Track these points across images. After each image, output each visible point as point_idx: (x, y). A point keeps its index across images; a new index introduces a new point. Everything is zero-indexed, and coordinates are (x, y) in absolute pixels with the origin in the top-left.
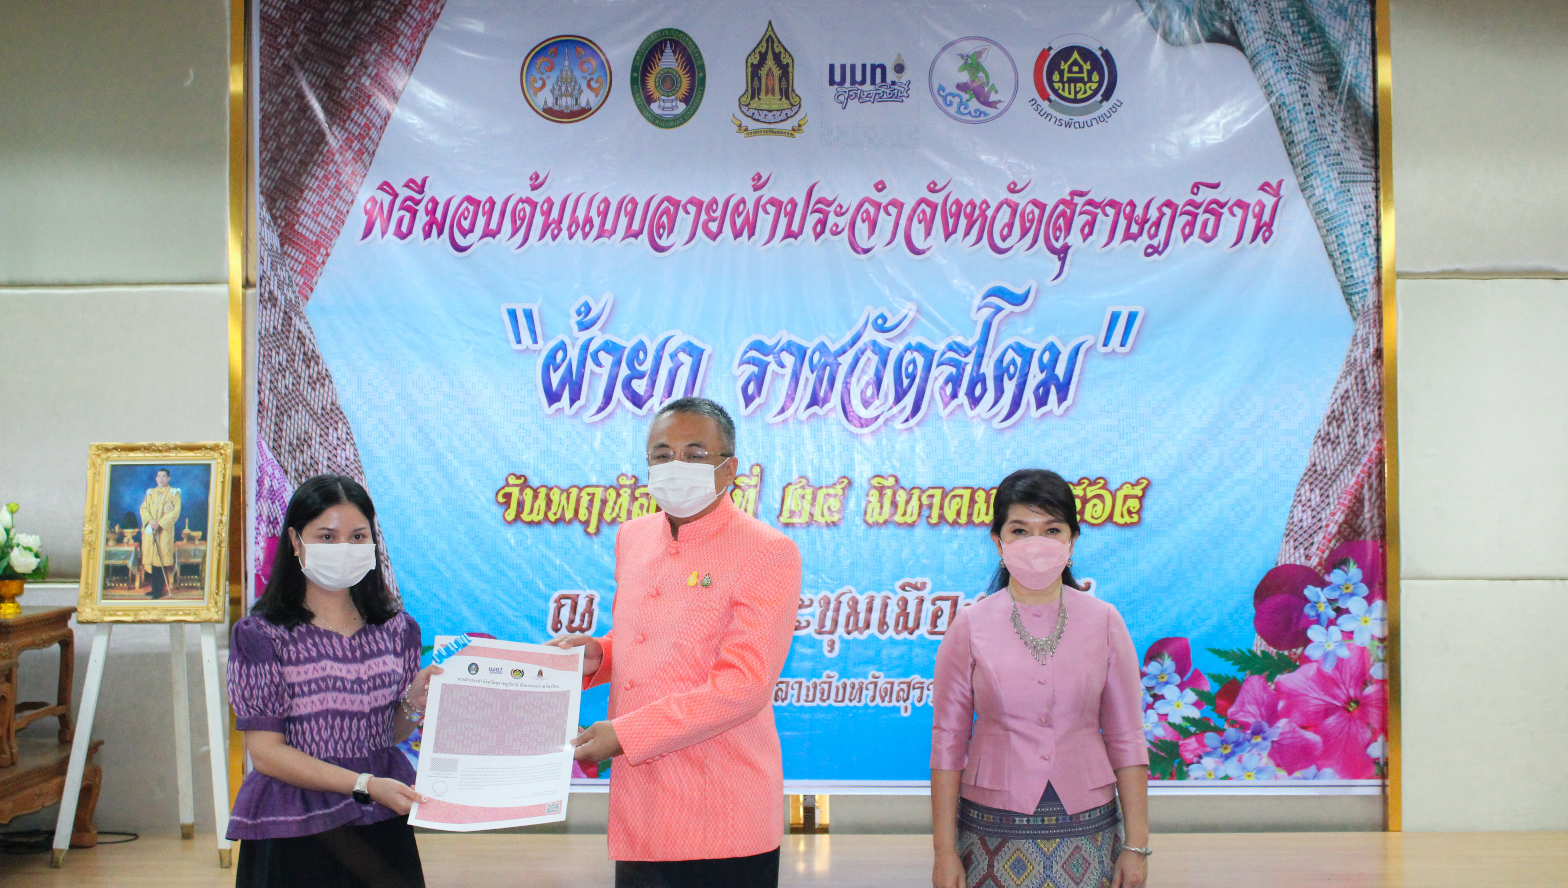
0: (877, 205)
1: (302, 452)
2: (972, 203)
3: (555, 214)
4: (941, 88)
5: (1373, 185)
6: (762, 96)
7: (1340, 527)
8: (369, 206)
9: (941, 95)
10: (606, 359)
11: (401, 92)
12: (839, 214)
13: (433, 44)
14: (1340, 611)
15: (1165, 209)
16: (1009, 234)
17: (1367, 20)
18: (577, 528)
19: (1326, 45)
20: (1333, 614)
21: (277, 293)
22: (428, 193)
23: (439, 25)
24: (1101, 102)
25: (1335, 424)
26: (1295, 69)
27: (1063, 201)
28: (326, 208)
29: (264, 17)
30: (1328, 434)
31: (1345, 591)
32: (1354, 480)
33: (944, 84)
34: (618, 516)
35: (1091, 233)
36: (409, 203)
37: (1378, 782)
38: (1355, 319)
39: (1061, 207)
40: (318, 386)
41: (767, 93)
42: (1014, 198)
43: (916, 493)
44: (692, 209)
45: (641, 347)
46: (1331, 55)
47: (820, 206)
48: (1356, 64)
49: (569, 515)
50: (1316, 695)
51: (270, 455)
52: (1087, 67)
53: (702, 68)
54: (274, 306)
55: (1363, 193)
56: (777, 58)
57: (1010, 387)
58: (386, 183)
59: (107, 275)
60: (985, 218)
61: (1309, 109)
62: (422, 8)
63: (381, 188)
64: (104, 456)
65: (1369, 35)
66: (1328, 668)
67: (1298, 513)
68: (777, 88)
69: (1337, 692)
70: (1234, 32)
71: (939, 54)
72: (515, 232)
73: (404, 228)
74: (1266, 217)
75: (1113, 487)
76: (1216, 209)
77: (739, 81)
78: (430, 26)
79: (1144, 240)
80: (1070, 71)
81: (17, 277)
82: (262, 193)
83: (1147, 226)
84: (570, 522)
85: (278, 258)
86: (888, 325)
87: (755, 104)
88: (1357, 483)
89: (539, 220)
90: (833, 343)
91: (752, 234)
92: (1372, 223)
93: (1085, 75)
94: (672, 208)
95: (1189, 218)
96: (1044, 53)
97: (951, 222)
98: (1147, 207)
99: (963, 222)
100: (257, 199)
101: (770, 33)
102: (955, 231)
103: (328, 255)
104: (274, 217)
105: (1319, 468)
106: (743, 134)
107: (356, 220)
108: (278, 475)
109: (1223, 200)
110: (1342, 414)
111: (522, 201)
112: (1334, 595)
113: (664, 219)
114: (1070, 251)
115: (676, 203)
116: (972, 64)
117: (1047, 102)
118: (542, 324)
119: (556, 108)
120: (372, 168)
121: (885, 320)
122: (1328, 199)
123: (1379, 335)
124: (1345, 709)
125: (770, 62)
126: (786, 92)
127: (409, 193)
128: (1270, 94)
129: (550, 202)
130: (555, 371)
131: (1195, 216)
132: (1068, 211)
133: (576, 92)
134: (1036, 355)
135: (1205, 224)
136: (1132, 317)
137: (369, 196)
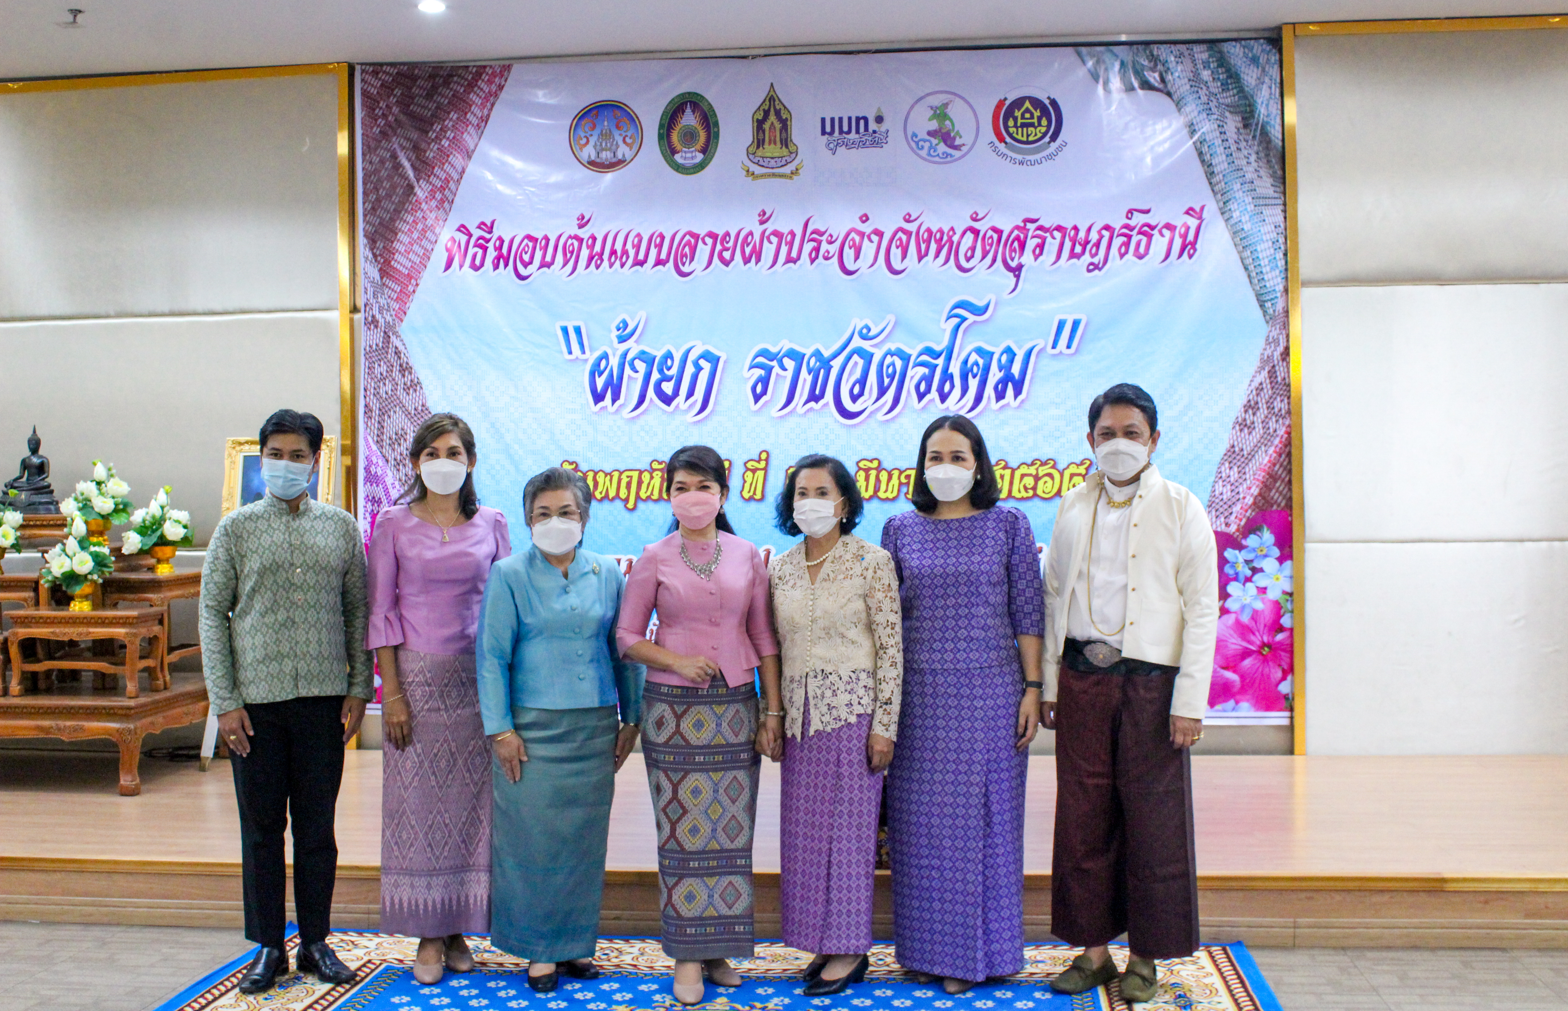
0: (862, 234)
1: (399, 445)
2: (941, 231)
3: (598, 248)
4: (915, 135)
5: (1282, 207)
6: (766, 146)
7: (1255, 498)
8: (449, 245)
9: (914, 142)
10: (641, 366)
11: (473, 151)
12: (830, 243)
13: (499, 113)
14: (1255, 571)
15: (1105, 233)
16: (972, 256)
17: (1276, 67)
18: (619, 504)
19: (1241, 90)
20: (1249, 573)
21: (378, 316)
22: (496, 233)
23: (503, 95)
24: (1049, 143)
25: (1250, 411)
26: (1214, 110)
27: (1017, 227)
28: (416, 247)
29: (365, 94)
30: (1245, 420)
31: (1260, 553)
32: (1267, 459)
33: (917, 132)
34: (652, 494)
35: (1041, 253)
36: (481, 241)
37: (1287, 714)
38: (1267, 322)
39: (1016, 232)
40: (411, 391)
41: (770, 144)
42: (976, 225)
43: (896, 474)
44: (709, 241)
45: (669, 356)
46: (1246, 98)
47: (814, 236)
48: (1267, 105)
49: (612, 494)
50: (1234, 641)
51: (374, 447)
52: (1037, 114)
53: (716, 124)
54: (376, 327)
55: (1275, 215)
56: (778, 113)
57: (973, 384)
58: (463, 226)
59: (245, 305)
60: (952, 243)
61: (1226, 144)
62: (490, 82)
63: (458, 230)
64: (238, 448)
65: (1278, 80)
66: (1245, 618)
67: (1219, 488)
68: (778, 139)
69: (1252, 638)
70: (1163, 80)
71: (912, 107)
72: (566, 263)
73: (478, 262)
74: (1191, 237)
75: (1061, 466)
76: (1147, 231)
77: (747, 135)
78: (496, 96)
79: (1087, 258)
80: (1023, 117)
81: (176, 308)
82: (365, 236)
83: (1089, 247)
84: (613, 499)
85: (379, 289)
86: (871, 334)
87: (760, 152)
88: (1269, 461)
89: (585, 253)
90: (826, 349)
91: (758, 260)
92: (1281, 240)
93: (1035, 121)
94: (693, 241)
95: (1125, 239)
96: (1001, 103)
97: (923, 246)
98: (1089, 229)
99: (933, 246)
100: (361, 240)
101: (772, 93)
102: (926, 254)
103: (417, 285)
104: (375, 256)
105: (1237, 449)
106: (751, 178)
107: (439, 257)
108: (381, 464)
109: (1153, 223)
110: (1257, 403)
111: (570, 237)
112: (1250, 556)
113: (687, 249)
114: (1024, 270)
115: (696, 236)
116: (940, 113)
117: (1003, 144)
118: (588, 339)
119: (598, 160)
120: (451, 214)
121: (869, 330)
122: (1243, 220)
123: (1288, 336)
124: (1259, 652)
125: (772, 118)
126: (786, 142)
127: (481, 233)
128: (1193, 132)
129: (594, 239)
130: (600, 376)
131: (1129, 237)
132: (1022, 236)
133: (614, 147)
134: (996, 357)
135: (1138, 244)
136: (1076, 324)
137: (448, 236)
